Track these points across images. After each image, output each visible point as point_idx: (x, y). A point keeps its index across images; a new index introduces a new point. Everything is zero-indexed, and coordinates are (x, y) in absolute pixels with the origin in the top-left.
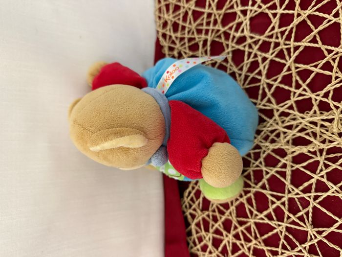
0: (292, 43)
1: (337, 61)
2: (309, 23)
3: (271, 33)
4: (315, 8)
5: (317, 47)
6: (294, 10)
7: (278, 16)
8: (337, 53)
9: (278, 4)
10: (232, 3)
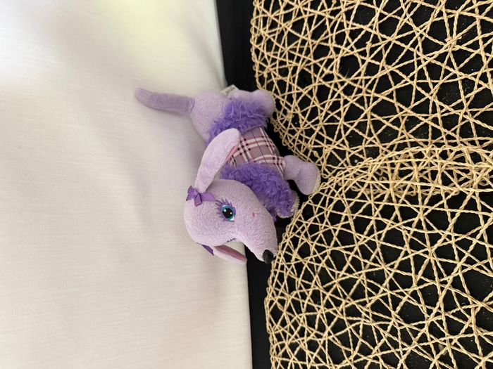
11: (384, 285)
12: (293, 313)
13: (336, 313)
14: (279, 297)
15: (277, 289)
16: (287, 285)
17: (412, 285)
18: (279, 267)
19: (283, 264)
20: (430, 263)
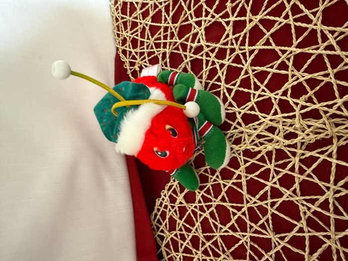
0: (247, 48)
1: (291, 60)
2: (261, 27)
3: (226, 41)
4: (266, 12)
5: (271, 49)
6: (246, 16)
7: (231, 24)
8: (291, 53)
9: (230, 13)
10: (186, 16)
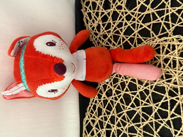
11: (152, 115)
12: (99, 128)
13: (123, 130)
14: (92, 118)
15: (91, 114)
16: (97, 112)
17: (167, 117)
18: (94, 101)
19: (97, 100)
20: (179, 105)
